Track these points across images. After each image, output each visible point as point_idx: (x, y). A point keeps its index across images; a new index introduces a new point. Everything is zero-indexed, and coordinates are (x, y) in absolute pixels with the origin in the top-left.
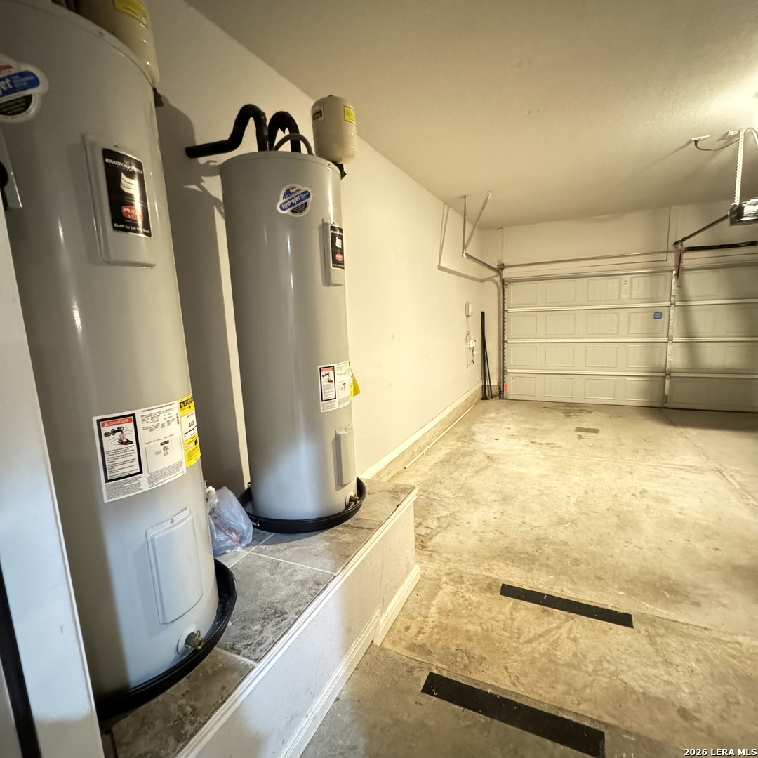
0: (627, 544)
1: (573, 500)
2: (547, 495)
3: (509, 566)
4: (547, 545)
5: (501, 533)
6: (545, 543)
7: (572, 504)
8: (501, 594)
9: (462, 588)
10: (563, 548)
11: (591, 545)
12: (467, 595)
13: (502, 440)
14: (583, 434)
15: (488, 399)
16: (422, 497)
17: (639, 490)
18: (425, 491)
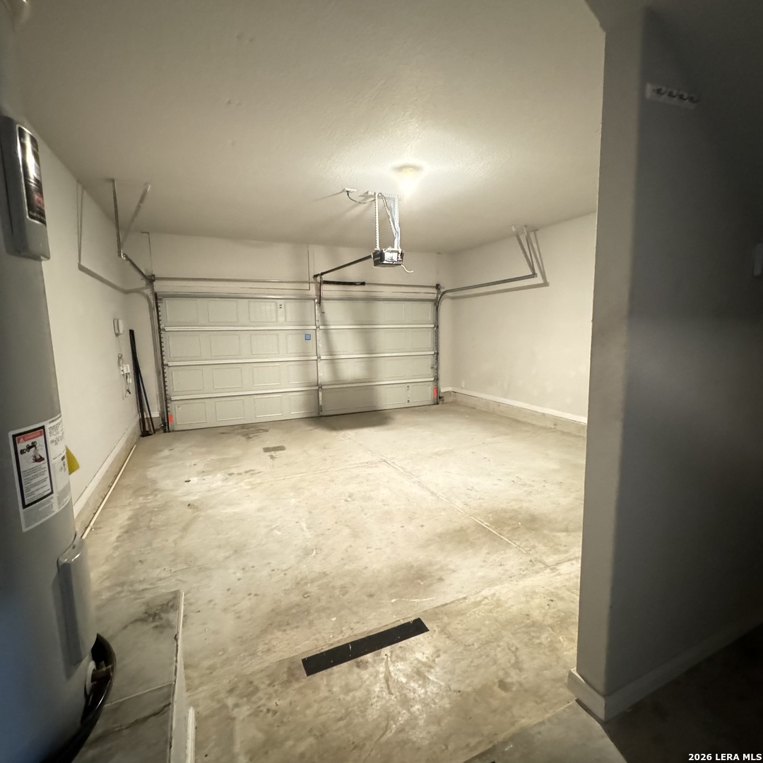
0: (370, 550)
1: (304, 525)
2: (278, 528)
3: (288, 632)
4: (309, 585)
5: (256, 595)
6: (306, 584)
7: (305, 529)
8: (309, 674)
9: (260, 699)
10: (325, 580)
11: (345, 564)
12: (272, 704)
13: (194, 480)
14: (273, 453)
15: (151, 435)
16: (122, 595)
17: (347, 495)
18: (122, 584)
